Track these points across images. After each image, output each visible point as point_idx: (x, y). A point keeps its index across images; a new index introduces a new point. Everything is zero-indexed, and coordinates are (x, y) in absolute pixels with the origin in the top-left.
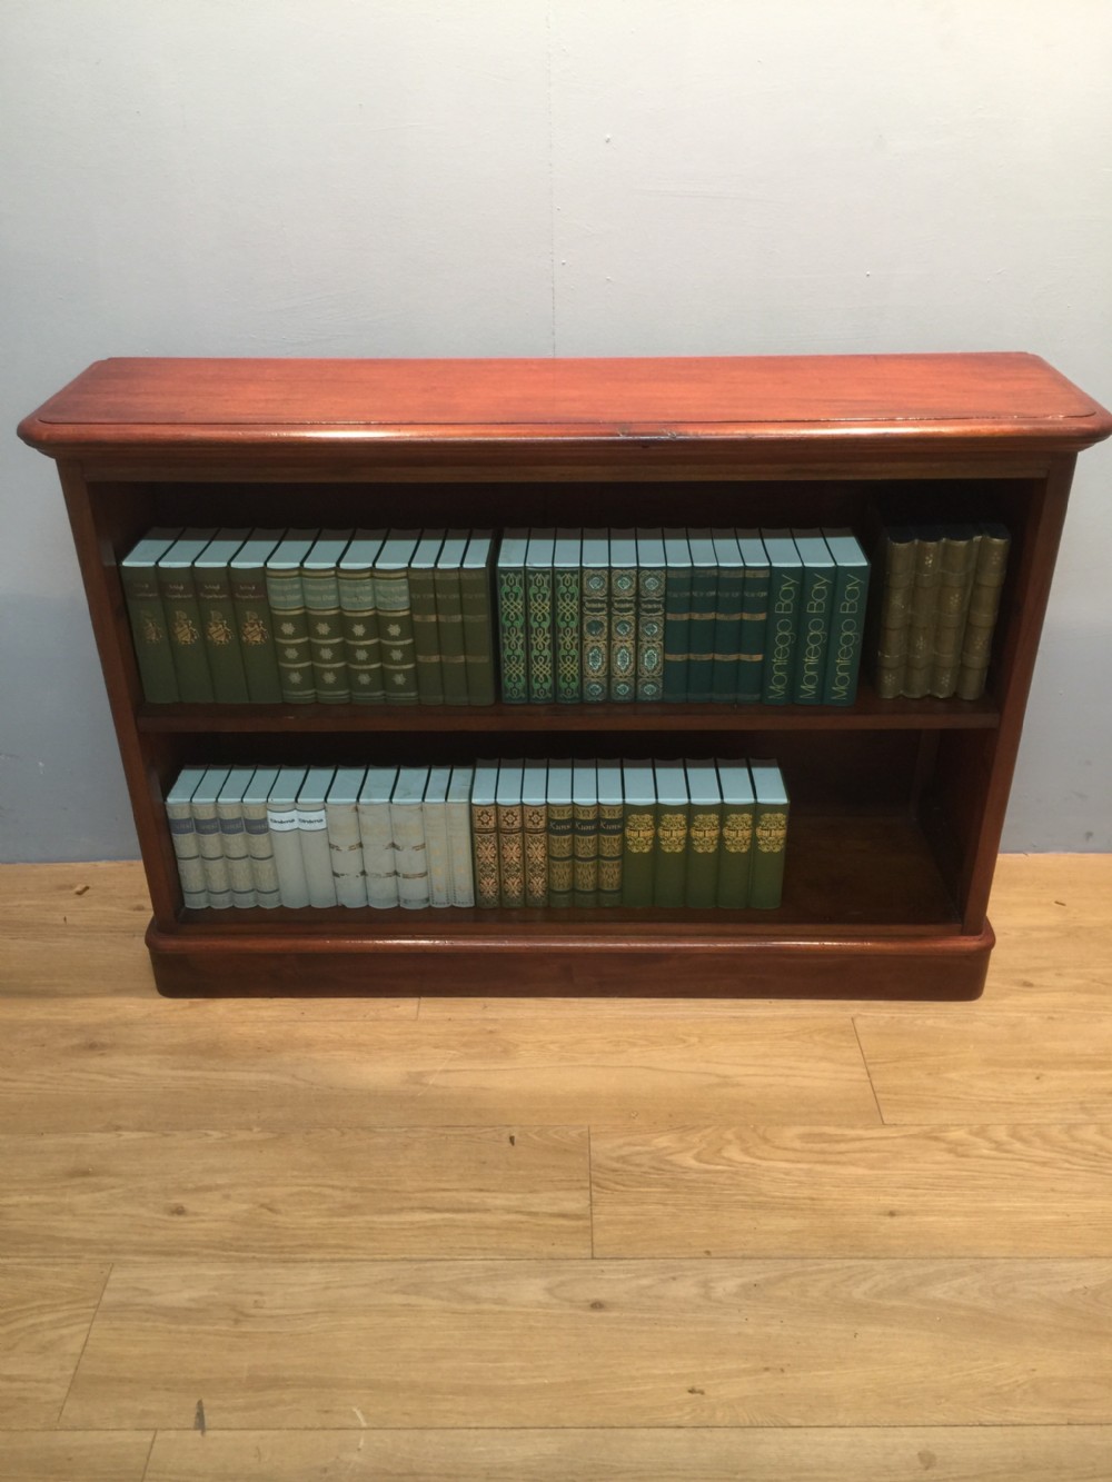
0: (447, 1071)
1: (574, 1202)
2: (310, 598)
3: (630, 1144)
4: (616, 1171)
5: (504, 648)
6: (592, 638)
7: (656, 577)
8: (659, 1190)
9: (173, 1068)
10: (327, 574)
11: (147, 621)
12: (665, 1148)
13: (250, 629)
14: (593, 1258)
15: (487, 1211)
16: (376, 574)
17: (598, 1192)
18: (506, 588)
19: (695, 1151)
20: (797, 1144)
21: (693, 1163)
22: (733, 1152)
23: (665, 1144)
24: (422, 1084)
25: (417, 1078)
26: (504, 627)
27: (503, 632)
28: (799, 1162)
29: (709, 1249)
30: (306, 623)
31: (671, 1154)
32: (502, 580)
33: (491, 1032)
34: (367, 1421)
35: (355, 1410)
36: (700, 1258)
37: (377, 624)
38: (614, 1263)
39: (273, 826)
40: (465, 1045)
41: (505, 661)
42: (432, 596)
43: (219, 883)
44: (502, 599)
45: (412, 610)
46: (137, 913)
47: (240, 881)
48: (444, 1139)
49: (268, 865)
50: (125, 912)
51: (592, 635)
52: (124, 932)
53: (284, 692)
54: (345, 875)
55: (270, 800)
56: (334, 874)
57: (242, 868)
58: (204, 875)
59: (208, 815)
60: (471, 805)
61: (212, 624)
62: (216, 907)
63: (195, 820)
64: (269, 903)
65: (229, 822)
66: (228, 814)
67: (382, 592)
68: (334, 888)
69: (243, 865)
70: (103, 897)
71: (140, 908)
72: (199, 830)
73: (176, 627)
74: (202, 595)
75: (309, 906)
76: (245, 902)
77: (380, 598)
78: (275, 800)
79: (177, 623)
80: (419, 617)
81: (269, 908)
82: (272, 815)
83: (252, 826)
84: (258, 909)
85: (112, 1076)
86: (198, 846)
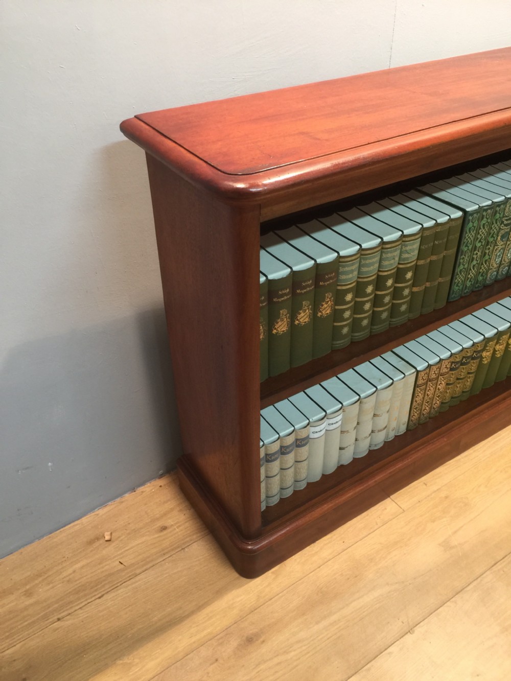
0: (455, 532)
2: (364, 269)
5: (459, 265)
6: (502, 243)
10: (375, 250)
13: (325, 306)
16: (404, 239)
18: (470, 225)
24: (453, 547)
25: (447, 545)
26: (462, 251)
27: (462, 255)
30: (359, 289)
32: (469, 220)
37: (399, 275)
39: (312, 436)
40: (444, 512)
41: (458, 274)
42: (432, 244)
43: (275, 489)
44: (466, 233)
45: (418, 259)
46: (165, 532)
47: (289, 481)
48: (502, 572)
49: (305, 463)
50: (156, 536)
51: (503, 241)
52: (173, 550)
53: (335, 342)
54: (347, 447)
55: (311, 420)
56: (341, 449)
57: (290, 472)
58: (267, 488)
59: (275, 447)
60: (418, 372)
61: (301, 311)
62: (272, 505)
63: (266, 455)
64: (302, 486)
65: (288, 447)
66: (290, 440)
67: (406, 251)
68: (339, 457)
69: (292, 470)
70: (129, 534)
71: (164, 528)
72: (268, 461)
73: (277, 323)
74: (298, 291)
75: (323, 475)
76: (288, 493)
77: (405, 256)
78: (313, 418)
79: (279, 320)
80: (421, 262)
81: (302, 489)
82: (313, 429)
83: (301, 442)
84: (295, 492)
85: (286, 652)
86: (266, 471)
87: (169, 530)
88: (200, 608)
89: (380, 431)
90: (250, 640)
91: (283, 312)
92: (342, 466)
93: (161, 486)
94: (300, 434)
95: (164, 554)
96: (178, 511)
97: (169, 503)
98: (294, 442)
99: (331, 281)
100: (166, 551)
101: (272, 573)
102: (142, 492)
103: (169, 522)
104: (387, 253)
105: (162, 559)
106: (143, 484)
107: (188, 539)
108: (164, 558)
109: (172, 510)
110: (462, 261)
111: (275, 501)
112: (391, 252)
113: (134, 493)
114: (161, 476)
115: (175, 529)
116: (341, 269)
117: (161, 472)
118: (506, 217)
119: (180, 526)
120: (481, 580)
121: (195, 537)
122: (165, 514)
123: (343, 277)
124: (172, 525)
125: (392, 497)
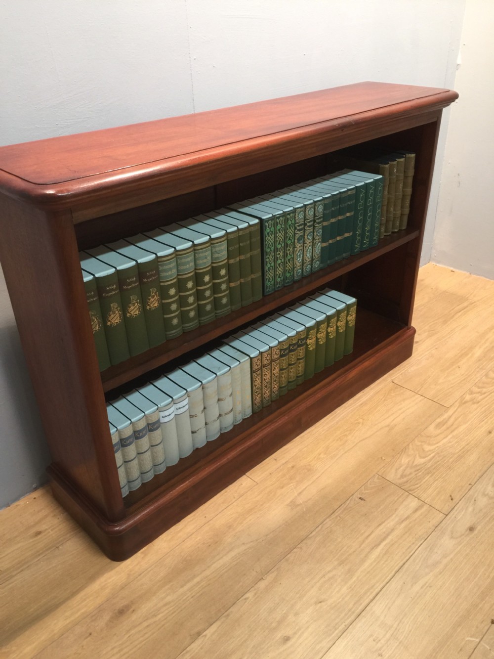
0: (300, 493)
1: (413, 503)
2: (181, 268)
3: (397, 470)
4: (407, 481)
5: (267, 264)
6: (299, 245)
7: (322, 204)
8: (428, 477)
9: (182, 587)
10: (188, 251)
11: (93, 318)
12: (409, 462)
13: (152, 300)
14: (447, 515)
15: (393, 530)
16: (212, 242)
17: (415, 492)
18: (268, 230)
19: (417, 455)
20: (439, 431)
21: (422, 461)
22: (427, 448)
23: (407, 461)
24: (299, 505)
25: (293, 504)
26: (266, 252)
27: (267, 255)
28: (447, 436)
29: (469, 483)
30: (180, 285)
31: (413, 462)
32: (266, 226)
33: (293, 467)
34: (477, 638)
35: (467, 639)
36: (471, 488)
37: (214, 272)
38: (454, 511)
39: (162, 420)
40: (291, 479)
41: (267, 272)
42: (238, 246)
43: (135, 473)
44: (266, 237)
45: (228, 258)
46: (40, 536)
47: (148, 465)
48: (339, 518)
49: (161, 446)
50: (31, 541)
51: (300, 243)
52: (47, 550)
53: (168, 333)
54: (198, 430)
55: (159, 406)
56: (193, 432)
57: (147, 456)
58: (127, 473)
59: (129, 432)
60: (251, 359)
61: (131, 305)
62: (134, 490)
63: (121, 440)
64: (162, 469)
65: (141, 431)
66: (142, 425)
67: (216, 251)
68: (193, 440)
69: (149, 453)
70: (5, 543)
71: (39, 533)
72: (123, 446)
73: (110, 316)
74: (125, 287)
75: (180, 459)
76: (150, 477)
77: (216, 255)
78: (161, 404)
79: (111, 313)
80: (232, 261)
81: (162, 472)
82: (162, 414)
83: (152, 427)
84: (156, 476)
85: (155, 616)
86: (124, 456)
87: (43, 534)
88: (74, 594)
89: (226, 414)
90: (121, 612)
91: (114, 305)
92: (197, 449)
93: (35, 498)
94: (151, 418)
95: (39, 555)
96: (53, 517)
97: (43, 511)
98: (146, 426)
99: (153, 278)
100: (41, 552)
101: (142, 553)
102: (17, 506)
103: (43, 527)
104: (199, 253)
105: (37, 560)
106: (17, 499)
107: (62, 539)
108: (39, 558)
109: (46, 516)
110: (268, 260)
111: (137, 485)
112: (202, 252)
113: (9, 508)
114: (35, 489)
115: (49, 532)
116: (161, 268)
117: (34, 486)
118: (298, 223)
119: (54, 529)
120: (322, 527)
121: (68, 535)
122: (40, 521)
123: (163, 274)
124: (46, 529)
125: (247, 474)
